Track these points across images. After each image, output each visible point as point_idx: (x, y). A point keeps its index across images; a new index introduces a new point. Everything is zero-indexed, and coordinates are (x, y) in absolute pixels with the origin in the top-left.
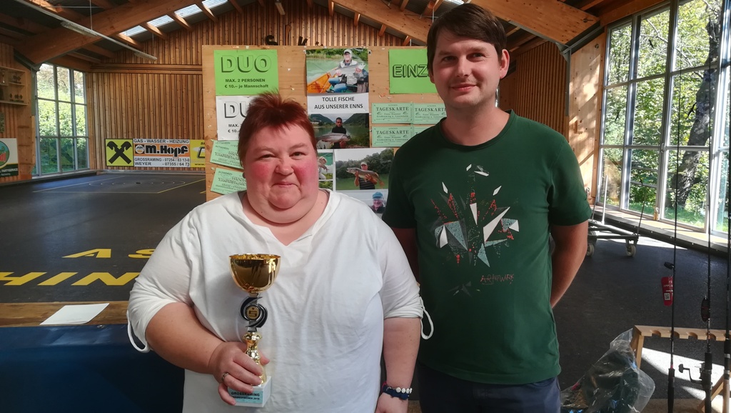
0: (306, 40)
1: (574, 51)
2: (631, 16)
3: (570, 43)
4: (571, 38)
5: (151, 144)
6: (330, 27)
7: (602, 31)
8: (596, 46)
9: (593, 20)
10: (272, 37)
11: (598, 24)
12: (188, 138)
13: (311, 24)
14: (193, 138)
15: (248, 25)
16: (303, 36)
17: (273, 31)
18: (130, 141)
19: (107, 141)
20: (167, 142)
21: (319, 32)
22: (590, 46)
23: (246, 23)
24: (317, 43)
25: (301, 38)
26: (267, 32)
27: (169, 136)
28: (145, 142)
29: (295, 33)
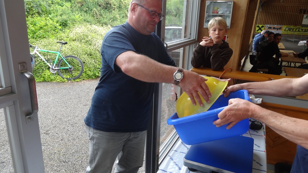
5: (270, 26)
12: (283, 25)
14: (284, 25)
18: (264, 25)
19: (257, 25)
20: (276, 26)
27: (276, 24)
28: (269, 26)
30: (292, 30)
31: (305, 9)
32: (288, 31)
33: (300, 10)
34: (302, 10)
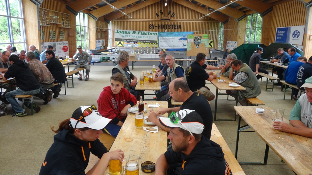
0: (171, 11)
1: (240, 20)
2: (251, 14)
3: (239, 19)
4: (239, 18)
6: (177, 8)
7: (246, 16)
8: (245, 19)
9: (244, 13)
10: (161, 11)
11: (245, 14)
15: (155, 7)
16: (170, 10)
17: (162, 9)
21: (174, 9)
22: (243, 19)
23: (154, 7)
24: (174, 12)
25: (169, 11)
26: (160, 9)
29: (168, 10)
30: (146, 43)
31: (153, 24)
32: (144, 44)
33: (150, 25)
34: (151, 25)
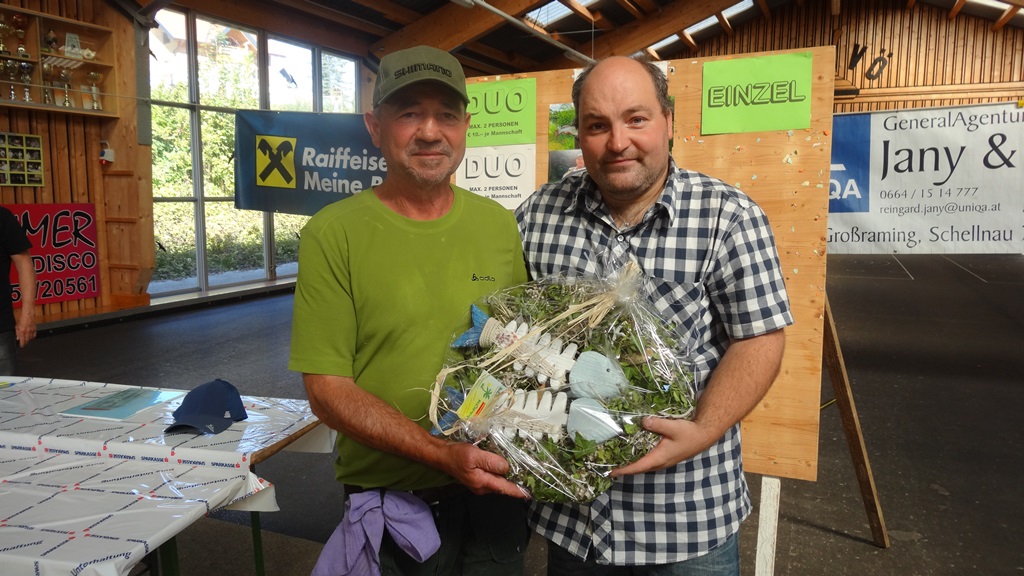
0: (865, 49)
6: (906, 25)
13: (875, 24)
16: (861, 43)
17: (813, 41)
24: (883, 51)
25: (856, 46)
29: (848, 41)
